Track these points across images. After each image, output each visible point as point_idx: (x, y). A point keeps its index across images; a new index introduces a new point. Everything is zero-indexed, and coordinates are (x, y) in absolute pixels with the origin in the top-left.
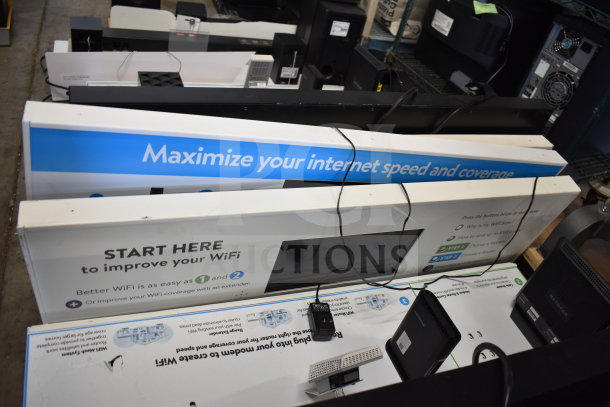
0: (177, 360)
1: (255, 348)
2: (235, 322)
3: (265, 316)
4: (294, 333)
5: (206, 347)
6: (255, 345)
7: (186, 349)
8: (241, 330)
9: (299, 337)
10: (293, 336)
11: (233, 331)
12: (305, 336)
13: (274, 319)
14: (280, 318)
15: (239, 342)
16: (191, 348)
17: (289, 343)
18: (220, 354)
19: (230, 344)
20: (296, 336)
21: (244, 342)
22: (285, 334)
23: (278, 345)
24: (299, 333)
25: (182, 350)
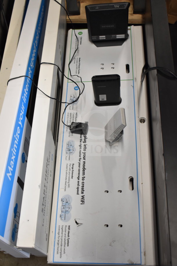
0: (82, 195)
1: (84, 160)
2: (68, 166)
3: (69, 152)
4: (81, 142)
5: (78, 182)
6: (82, 160)
7: (78, 190)
8: (73, 164)
9: (83, 140)
10: (82, 143)
11: (73, 168)
12: (83, 138)
13: (71, 148)
14: (71, 145)
15: (79, 167)
16: (78, 188)
17: (85, 145)
18: (83, 176)
19: (79, 171)
20: (82, 141)
21: (79, 165)
22: (80, 146)
23: (85, 150)
24: (81, 140)
25: (78, 192)
